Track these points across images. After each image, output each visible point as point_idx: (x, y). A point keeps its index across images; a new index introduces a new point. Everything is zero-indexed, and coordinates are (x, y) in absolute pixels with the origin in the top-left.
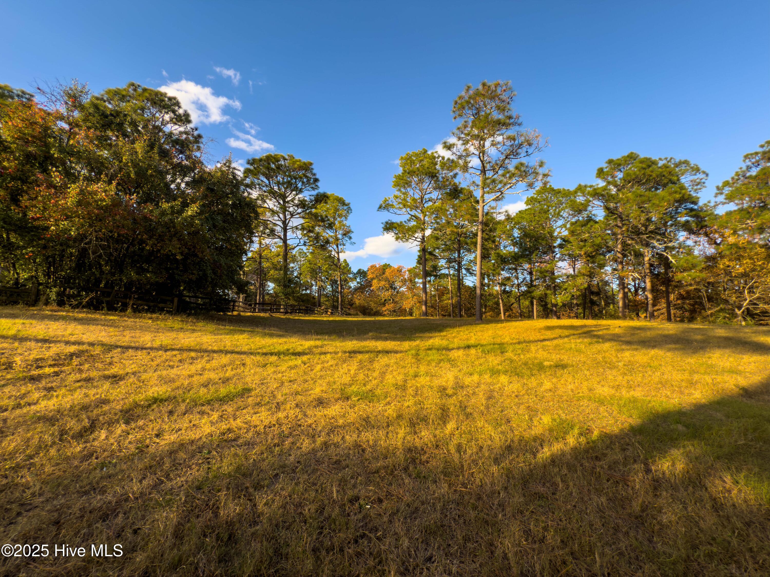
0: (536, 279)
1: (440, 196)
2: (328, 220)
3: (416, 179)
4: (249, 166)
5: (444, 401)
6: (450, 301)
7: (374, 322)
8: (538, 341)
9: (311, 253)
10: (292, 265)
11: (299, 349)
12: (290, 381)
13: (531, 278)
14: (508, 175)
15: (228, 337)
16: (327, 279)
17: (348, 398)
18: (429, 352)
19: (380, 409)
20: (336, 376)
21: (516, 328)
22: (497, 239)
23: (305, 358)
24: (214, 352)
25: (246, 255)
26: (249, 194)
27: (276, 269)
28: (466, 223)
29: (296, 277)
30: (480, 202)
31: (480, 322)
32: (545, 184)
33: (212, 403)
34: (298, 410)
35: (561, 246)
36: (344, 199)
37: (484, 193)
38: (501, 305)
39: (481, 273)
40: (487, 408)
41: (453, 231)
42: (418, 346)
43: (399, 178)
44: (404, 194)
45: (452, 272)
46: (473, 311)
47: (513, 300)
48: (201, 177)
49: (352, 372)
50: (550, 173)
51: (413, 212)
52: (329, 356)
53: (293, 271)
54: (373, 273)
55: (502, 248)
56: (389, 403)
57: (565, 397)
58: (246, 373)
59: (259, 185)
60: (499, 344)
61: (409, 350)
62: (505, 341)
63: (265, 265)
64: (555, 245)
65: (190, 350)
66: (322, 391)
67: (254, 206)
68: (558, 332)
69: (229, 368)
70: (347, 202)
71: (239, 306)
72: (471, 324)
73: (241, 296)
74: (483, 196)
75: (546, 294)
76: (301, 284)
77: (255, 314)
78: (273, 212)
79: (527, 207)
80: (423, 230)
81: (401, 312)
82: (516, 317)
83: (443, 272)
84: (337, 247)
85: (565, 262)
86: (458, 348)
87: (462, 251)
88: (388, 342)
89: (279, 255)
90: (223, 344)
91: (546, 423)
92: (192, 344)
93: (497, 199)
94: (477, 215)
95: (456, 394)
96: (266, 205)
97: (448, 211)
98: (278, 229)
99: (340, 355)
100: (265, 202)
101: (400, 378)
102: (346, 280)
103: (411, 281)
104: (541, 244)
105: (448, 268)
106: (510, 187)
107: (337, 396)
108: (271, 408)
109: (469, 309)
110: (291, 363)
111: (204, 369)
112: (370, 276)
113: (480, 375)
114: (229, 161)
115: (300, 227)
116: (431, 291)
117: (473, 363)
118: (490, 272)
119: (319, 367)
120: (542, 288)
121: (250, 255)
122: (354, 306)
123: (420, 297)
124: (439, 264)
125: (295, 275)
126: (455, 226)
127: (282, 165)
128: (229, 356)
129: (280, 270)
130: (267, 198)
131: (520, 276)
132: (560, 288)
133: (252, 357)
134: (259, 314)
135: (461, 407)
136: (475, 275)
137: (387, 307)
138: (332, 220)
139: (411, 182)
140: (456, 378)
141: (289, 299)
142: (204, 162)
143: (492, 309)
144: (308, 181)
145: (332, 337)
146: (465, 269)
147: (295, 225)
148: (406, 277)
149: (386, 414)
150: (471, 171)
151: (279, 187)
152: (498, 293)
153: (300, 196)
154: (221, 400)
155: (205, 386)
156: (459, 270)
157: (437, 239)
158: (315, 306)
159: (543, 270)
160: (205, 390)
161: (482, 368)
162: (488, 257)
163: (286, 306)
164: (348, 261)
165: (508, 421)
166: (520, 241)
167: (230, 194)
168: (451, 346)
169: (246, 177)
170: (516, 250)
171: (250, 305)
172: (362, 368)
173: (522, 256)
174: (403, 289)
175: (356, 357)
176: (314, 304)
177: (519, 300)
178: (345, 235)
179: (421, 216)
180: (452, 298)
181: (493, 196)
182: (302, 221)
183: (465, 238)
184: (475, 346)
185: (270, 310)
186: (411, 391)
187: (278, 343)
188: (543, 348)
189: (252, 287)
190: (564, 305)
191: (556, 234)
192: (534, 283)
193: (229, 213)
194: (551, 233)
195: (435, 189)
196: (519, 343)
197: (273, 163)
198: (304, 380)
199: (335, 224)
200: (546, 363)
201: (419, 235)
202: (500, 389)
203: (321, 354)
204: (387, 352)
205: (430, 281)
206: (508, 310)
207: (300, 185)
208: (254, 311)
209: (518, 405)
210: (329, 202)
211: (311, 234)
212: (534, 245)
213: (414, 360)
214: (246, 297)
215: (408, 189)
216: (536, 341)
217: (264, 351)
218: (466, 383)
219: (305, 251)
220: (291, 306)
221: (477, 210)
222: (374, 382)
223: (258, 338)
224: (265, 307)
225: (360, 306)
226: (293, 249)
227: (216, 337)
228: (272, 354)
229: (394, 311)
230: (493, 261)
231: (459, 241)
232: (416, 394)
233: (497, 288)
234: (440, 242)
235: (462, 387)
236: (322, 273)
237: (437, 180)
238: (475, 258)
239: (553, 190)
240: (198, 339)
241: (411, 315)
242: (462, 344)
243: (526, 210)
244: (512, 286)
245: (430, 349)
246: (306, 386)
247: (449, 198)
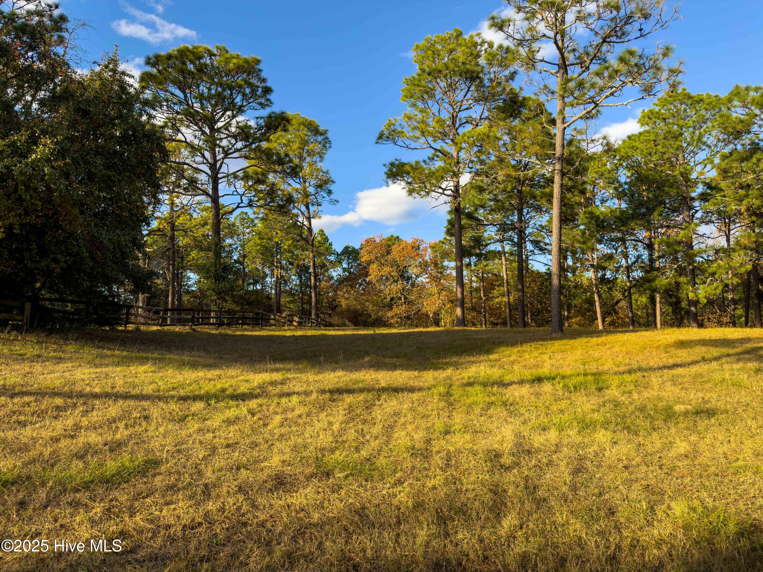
0: (659, 257)
1: (486, 114)
2: (291, 161)
3: (443, 84)
4: (149, 69)
5: (497, 477)
6: (505, 299)
7: (373, 337)
8: (665, 367)
9: (262, 219)
10: (229, 241)
11: (243, 388)
12: (228, 446)
13: (651, 255)
14: (606, 74)
15: (119, 369)
16: (291, 264)
17: (328, 474)
18: (469, 389)
19: (384, 492)
20: (307, 435)
21: (623, 345)
22: (589, 187)
23: (253, 404)
24: (95, 396)
25: (148, 224)
26: (150, 117)
27: (202, 249)
28: (533, 159)
29: (236, 261)
30: (559, 122)
31: (560, 334)
32: (674, 86)
33: (92, 486)
34: (241, 497)
35: (704, 197)
36: (318, 123)
37: (565, 105)
38: (597, 304)
39: (560, 249)
40: (574, 488)
41: (508, 176)
42: (449, 378)
43: (413, 83)
44: (422, 111)
45: (507, 248)
46: (547, 315)
47: (618, 295)
48: (66, 90)
49: (336, 427)
50: (681, 69)
51: (439, 145)
52: (295, 399)
53: (230, 252)
54: (370, 252)
55: (598, 203)
56: (400, 482)
57: (713, 468)
58: (150, 434)
59: (167, 101)
60: (594, 374)
61: (434, 386)
62: (605, 368)
63: (182, 241)
64: (693, 195)
65: (54, 394)
66: (283, 462)
67: (159, 138)
68: (700, 351)
69: (121, 425)
70: (322, 128)
71: (136, 315)
72: (544, 340)
73: (141, 297)
74: (562, 112)
75: (678, 284)
76: (246, 274)
77: (166, 328)
78: (194, 149)
79: (642, 130)
80: (456, 175)
81: (419, 318)
82: (624, 325)
83: (492, 247)
84: (308, 208)
85: (711, 226)
86: (521, 382)
87: (525, 211)
88: (397, 372)
89: (205, 224)
90: (110, 381)
91: (678, 514)
92: (58, 383)
93: (588, 116)
94: (553, 146)
95: (518, 464)
96: (180, 137)
97: (499, 139)
98: (203, 178)
99: (314, 396)
100: (179, 131)
101: (419, 436)
102: (323, 266)
103: (436, 265)
104: (668, 194)
105: (501, 241)
106: (612, 94)
107: (308, 471)
108: (195, 494)
109: (539, 312)
110: (231, 413)
111: (77, 427)
112: (364, 258)
113: (561, 429)
114: (115, 61)
115: (240, 174)
116: (471, 281)
117: (548, 408)
118: (577, 245)
119: (278, 419)
120: (670, 274)
121: (155, 224)
122: (338, 310)
123: (451, 292)
124: (486, 235)
125: (235, 258)
126: (513, 167)
127: (206, 65)
128: (120, 402)
129: (209, 249)
130: (182, 124)
131: (632, 253)
132: (703, 271)
133: (161, 404)
134: (171, 328)
135: (526, 487)
136: (550, 252)
137: (396, 310)
138: (296, 161)
139: (433, 89)
140: (518, 435)
141: (226, 301)
142: (71, 63)
143: (580, 312)
144: (253, 92)
145: (300, 366)
146: (532, 242)
147: (232, 170)
148: (427, 258)
149: (395, 502)
150: (539, 66)
151: (202, 104)
152: (591, 284)
153: (240, 118)
154: (107, 482)
155: (80, 456)
156: (520, 245)
157: (481, 190)
158: (271, 311)
159: (671, 240)
160: (81, 465)
161: (566, 417)
162: (573, 220)
163: (220, 311)
164: (325, 232)
165: (612, 512)
166: (629, 189)
167: (117, 118)
168: (508, 378)
169: (143, 88)
170: (624, 206)
171: (157, 312)
172: (353, 419)
173: (634, 217)
174: (423, 279)
175: (343, 400)
176: (269, 309)
177: (630, 294)
178: (320, 186)
179: (452, 150)
180: (509, 293)
181: (581, 111)
182: (245, 163)
183: (531, 187)
184: (551, 378)
185: (192, 320)
186: (437, 460)
187: (205, 379)
188: (674, 381)
189: (159, 281)
190: (710, 302)
191: (694, 176)
192: (657, 264)
193: (115, 152)
194: (685, 175)
195: (477, 101)
196: (630, 372)
197: (191, 62)
198: (252, 443)
199: (302, 168)
200: (678, 408)
201: (448, 184)
202: (596, 454)
203: (282, 395)
204: (396, 390)
205: (469, 265)
206: (609, 314)
207: (238, 100)
208: (164, 323)
209: (629, 483)
210: (290, 128)
211: (261, 187)
212: (656, 197)
213: (442, 404)
214: (149, 299)
215: (430, 102)
216: (660, 368)
217: (182, 393)
218: (536, 445)
219: (252, 216)
220: (229, 312)
221: (552, 136)
222: (374, 444)
223: (170, 371)
224: (184, 316)
225: (348, 310)
226: (231, 212)
227: (99, 370)
228: (196, 398)
229: (408, 318)
230: (582, 227)
231: (520, 192)
232: (448, 465)
233: (590, 274)
234: (486, 196)
235: (529, 452)
236: (281, 253)
237: (481, 85)
238: (550, 221)
239: (690, 97)
240: (67, 374)
241: (437, 324)
242: (528, 374)
243: (640, 134)
244: (617, 271)
245: (470, 384)
246: (255, 454)
247: (502, 115)
